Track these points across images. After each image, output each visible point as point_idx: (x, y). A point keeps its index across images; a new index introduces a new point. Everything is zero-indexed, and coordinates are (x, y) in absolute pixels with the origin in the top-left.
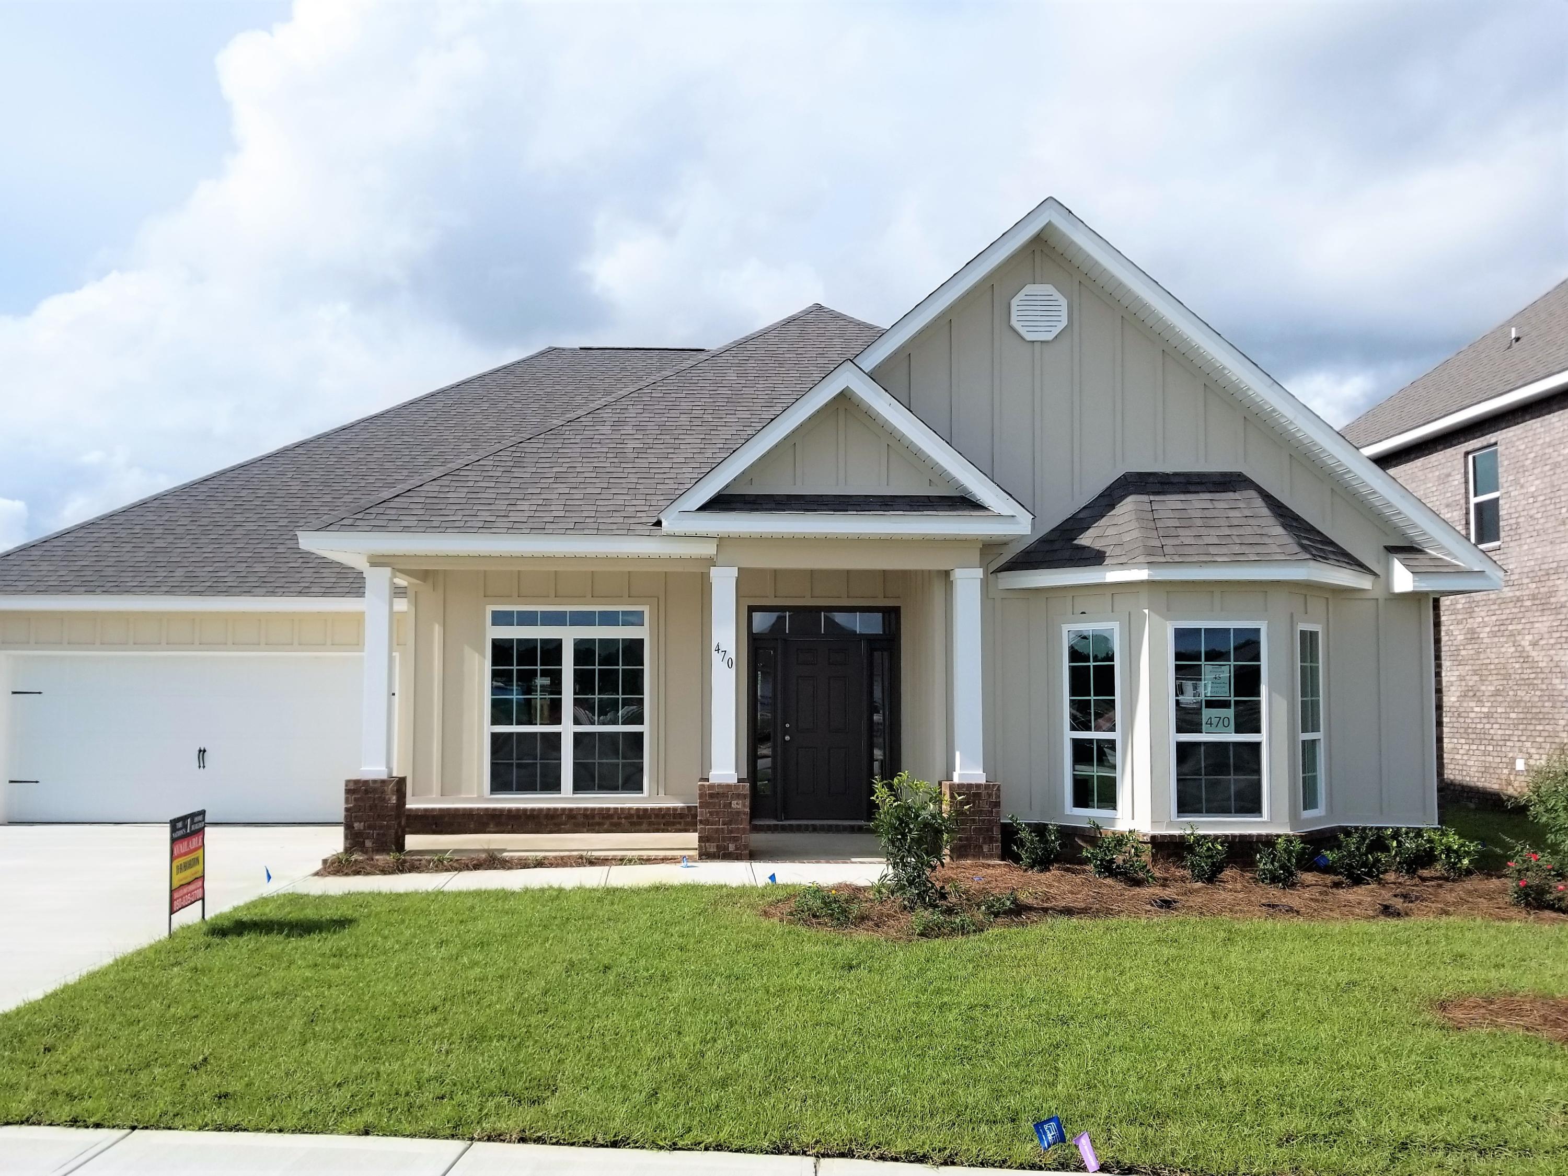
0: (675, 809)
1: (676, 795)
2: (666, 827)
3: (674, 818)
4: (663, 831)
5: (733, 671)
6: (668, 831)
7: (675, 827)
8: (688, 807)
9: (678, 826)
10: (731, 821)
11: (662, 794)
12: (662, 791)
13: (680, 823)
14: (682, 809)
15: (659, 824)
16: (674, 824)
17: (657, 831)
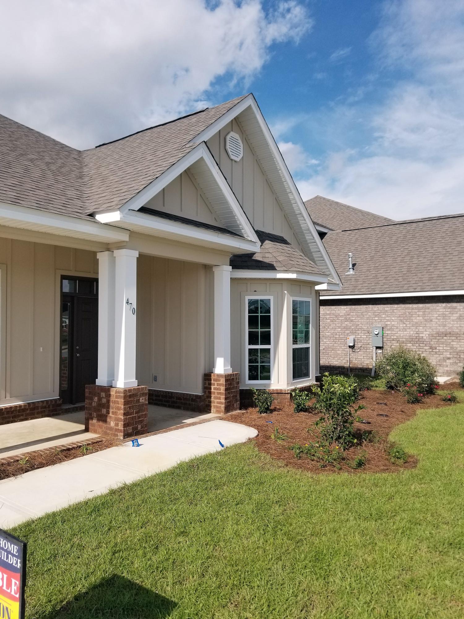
0: (20, 406)
1: (18, 397)
2: (14, 419)
3: (19, 412)
4: (12, 422)
5: (135, 316)
6: (15, 422)
7: (20, 418)
8: (28, 403)
9: (22, 417)
10: (139, 411)
11: (8, 398)
12: (8, 395)
13: (22, 415)
14: (25, 406)
15: (9, 417)
16: (19, 416)
17: (8, 422)
